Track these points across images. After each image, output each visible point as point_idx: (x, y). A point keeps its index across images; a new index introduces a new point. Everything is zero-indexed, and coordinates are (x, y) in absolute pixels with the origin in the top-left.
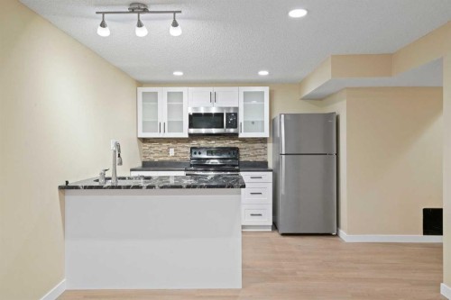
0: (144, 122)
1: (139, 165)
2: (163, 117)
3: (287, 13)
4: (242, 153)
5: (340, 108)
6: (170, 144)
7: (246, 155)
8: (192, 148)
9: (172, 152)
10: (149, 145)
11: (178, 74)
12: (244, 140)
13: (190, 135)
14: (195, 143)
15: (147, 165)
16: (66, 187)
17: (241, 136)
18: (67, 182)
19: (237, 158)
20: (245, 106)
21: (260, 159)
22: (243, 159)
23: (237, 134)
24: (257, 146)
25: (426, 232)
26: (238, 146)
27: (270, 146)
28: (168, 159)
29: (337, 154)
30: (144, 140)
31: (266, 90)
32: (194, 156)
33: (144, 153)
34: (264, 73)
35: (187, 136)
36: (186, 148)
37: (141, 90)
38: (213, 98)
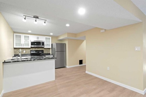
0: (16, 43)
1: (14, 56)
2: (23, 42)
3: (66, 25)
4: (44, 51)
5: (66, 42)
6: (24, 50)
7: (45, 52)
8: (31, 51)
10: (17, 50)
11: (30, 31)
12: (45, 48)
13: (31, 47)
14: (32, 49)
16: (5, 62)
17: (45, 47)
18: (5, 61)
19: (43, 53)
20: (46, 41)
21: (48, 53)
22: (44, 53)
23: (44, 47)
24: (48, 50)
25: (80, 64)
27: (51, 50)
28: (23, 53)
29: (66, 51)
30: (15, 48)
31: (51, 37)
32: (31, 52)
33: (15, 52)
35: (30, 47)
36: (29, 50)
37: (15, 34)
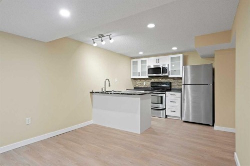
0: (133, 72)
1: (133, 88)
2: (139, 70)
4: (172, 84)
6: (144, 81)
7: (175, 85)
9: (144, 84)
11: (141, 53)
12: (174, 79)
13: (149, 77)
15: (136, 88)
17: (170, 77)
18: (93, 91)
19: (170, 87)
20: (171, 64)
22: (173, 87)
23: (168, 76)
26: (170, 81)
28: (143, 86)
31: (181, 55)
34: (175, 49)
37: (132, 60)
38: (158, 61)
